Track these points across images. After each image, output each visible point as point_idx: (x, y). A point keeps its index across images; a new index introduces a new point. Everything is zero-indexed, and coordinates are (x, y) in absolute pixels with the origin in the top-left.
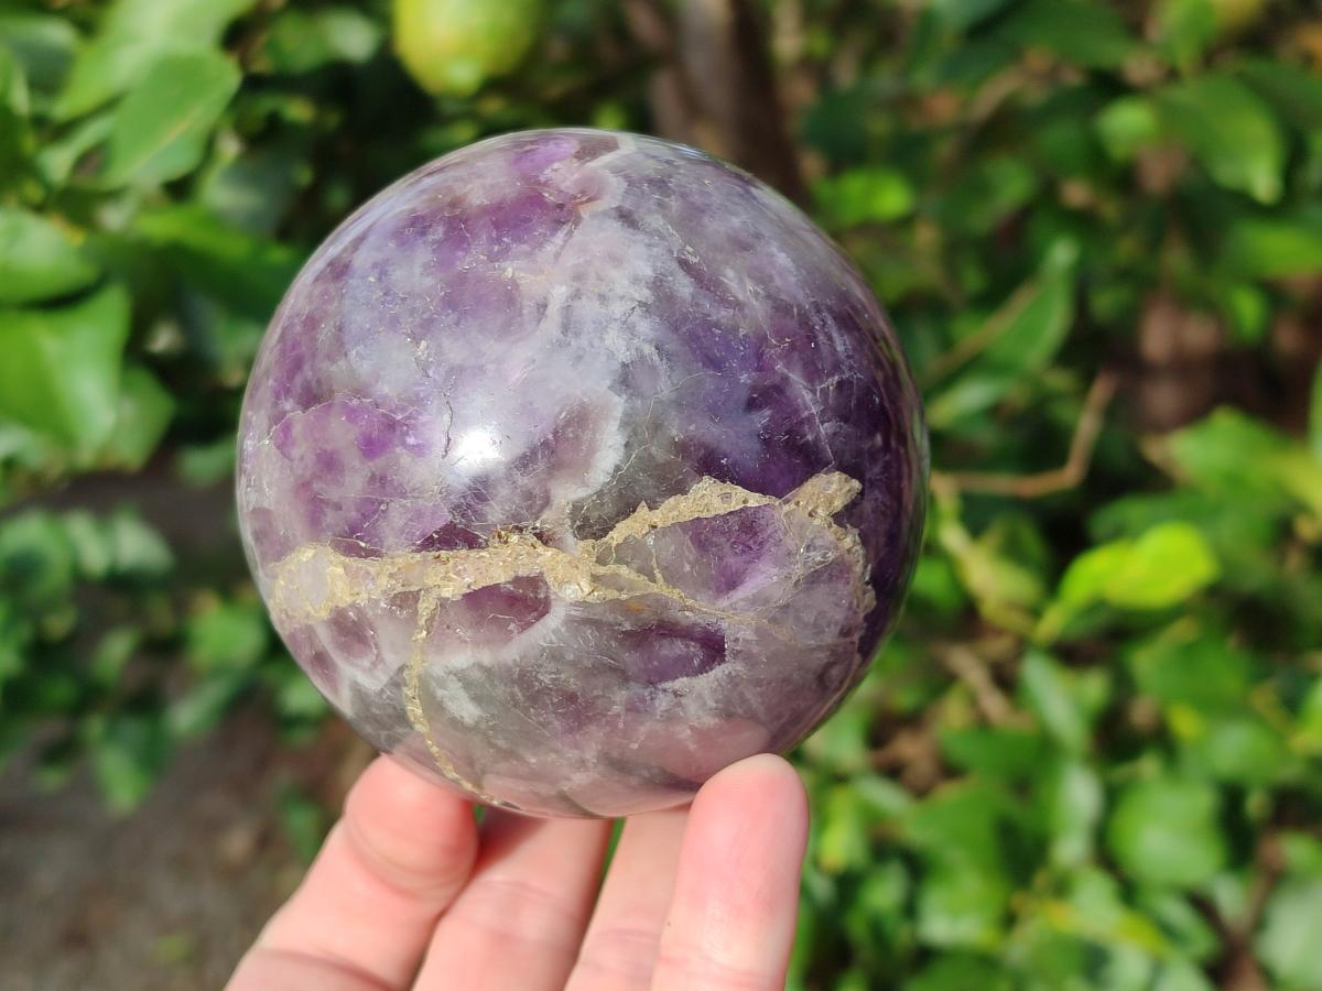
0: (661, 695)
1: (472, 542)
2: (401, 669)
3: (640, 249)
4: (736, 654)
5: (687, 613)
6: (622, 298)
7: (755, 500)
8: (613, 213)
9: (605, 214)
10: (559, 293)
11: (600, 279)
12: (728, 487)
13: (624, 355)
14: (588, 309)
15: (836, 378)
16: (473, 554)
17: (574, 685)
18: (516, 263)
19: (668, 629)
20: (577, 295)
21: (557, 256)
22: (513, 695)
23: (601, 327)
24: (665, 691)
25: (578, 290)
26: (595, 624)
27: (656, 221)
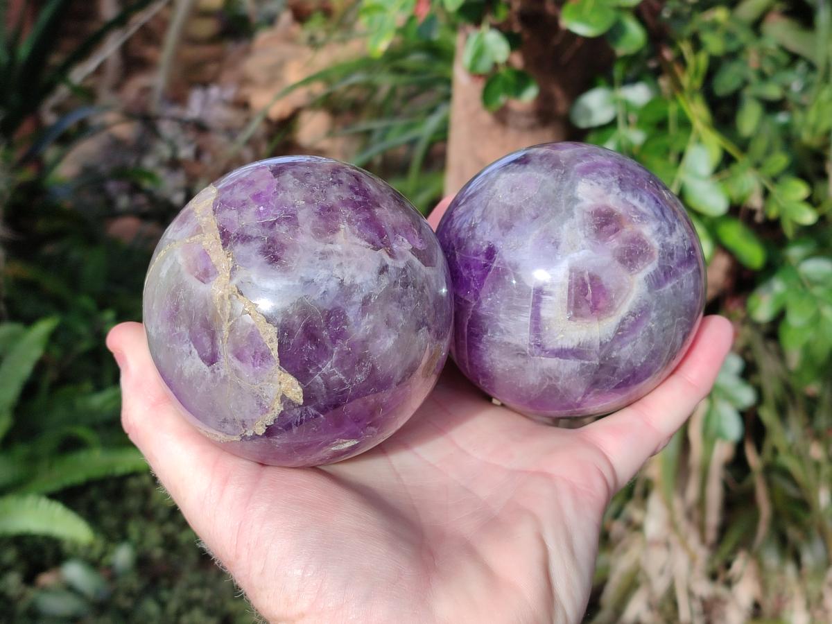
0: (188, 345)
1: (225, 245)
2: (175, 241)
3: (369, 277)
4: (213, 371)
5: (221, 342)
6: (343, 272)
7: (275, 353)
8: (384, 264)
9: (382, 260)
10: (338, 248)
11: (349, 263)
12: (276, 340)
13: (317, 279)
14: (334, 261)
15: (343, 378)
16: (221, 247)
17: (182, 307)
18: (348, 229)
19: (213, 337)
20: (339, 255)
21: (356, 244)
22: (173, 285)
23: (327, 267)
24: (190, 345)
25: (342, 255)
26: (206, 305)
27: (385, 281)
